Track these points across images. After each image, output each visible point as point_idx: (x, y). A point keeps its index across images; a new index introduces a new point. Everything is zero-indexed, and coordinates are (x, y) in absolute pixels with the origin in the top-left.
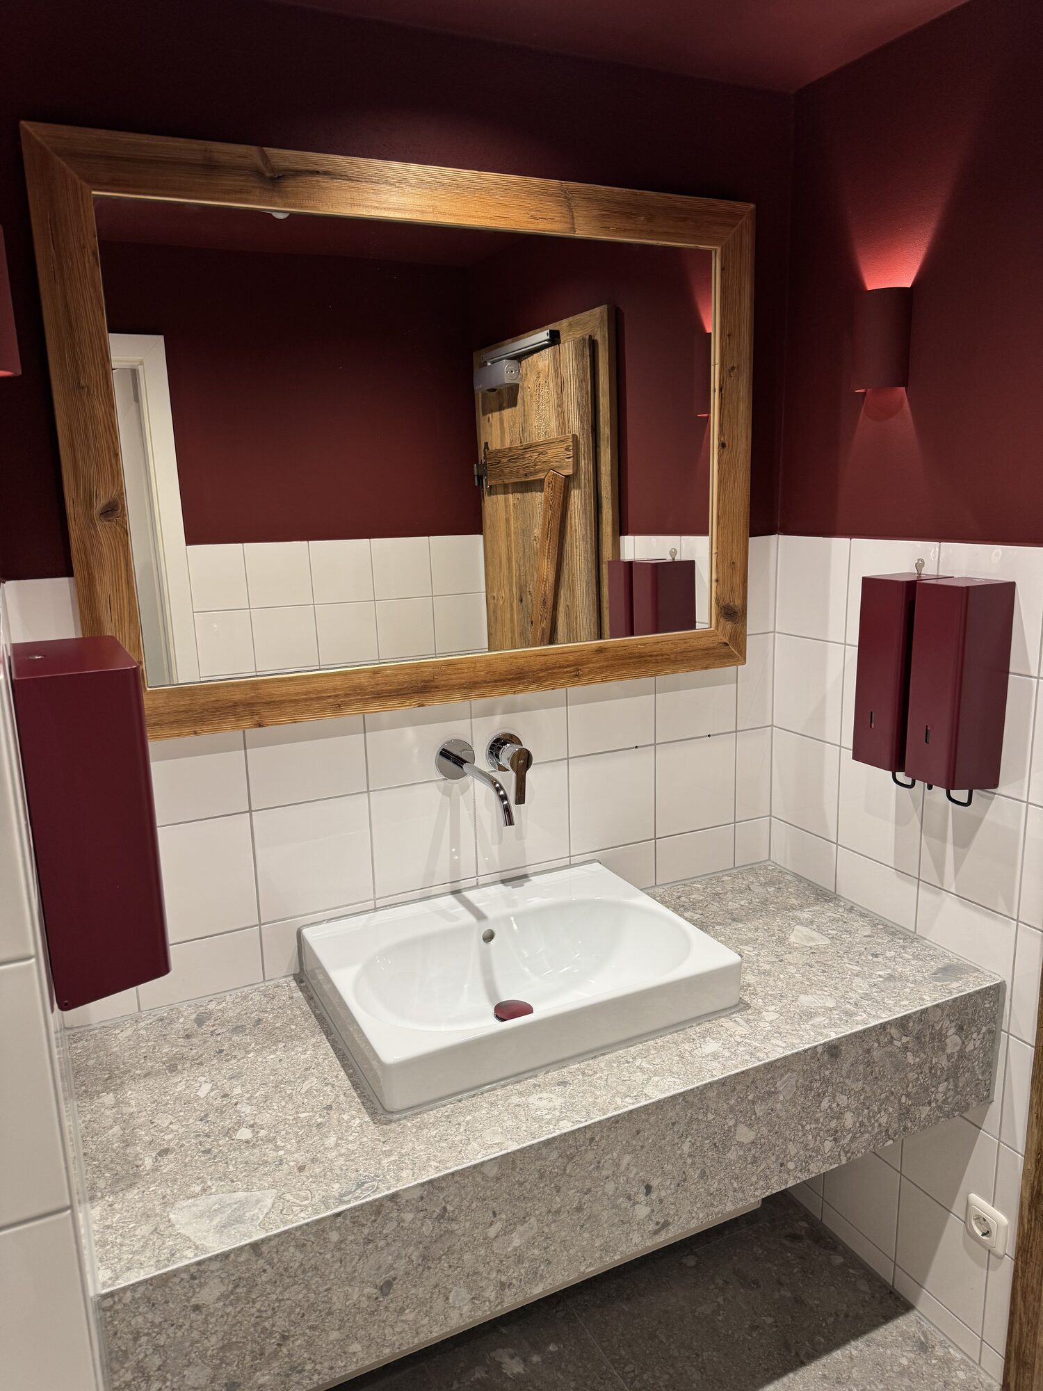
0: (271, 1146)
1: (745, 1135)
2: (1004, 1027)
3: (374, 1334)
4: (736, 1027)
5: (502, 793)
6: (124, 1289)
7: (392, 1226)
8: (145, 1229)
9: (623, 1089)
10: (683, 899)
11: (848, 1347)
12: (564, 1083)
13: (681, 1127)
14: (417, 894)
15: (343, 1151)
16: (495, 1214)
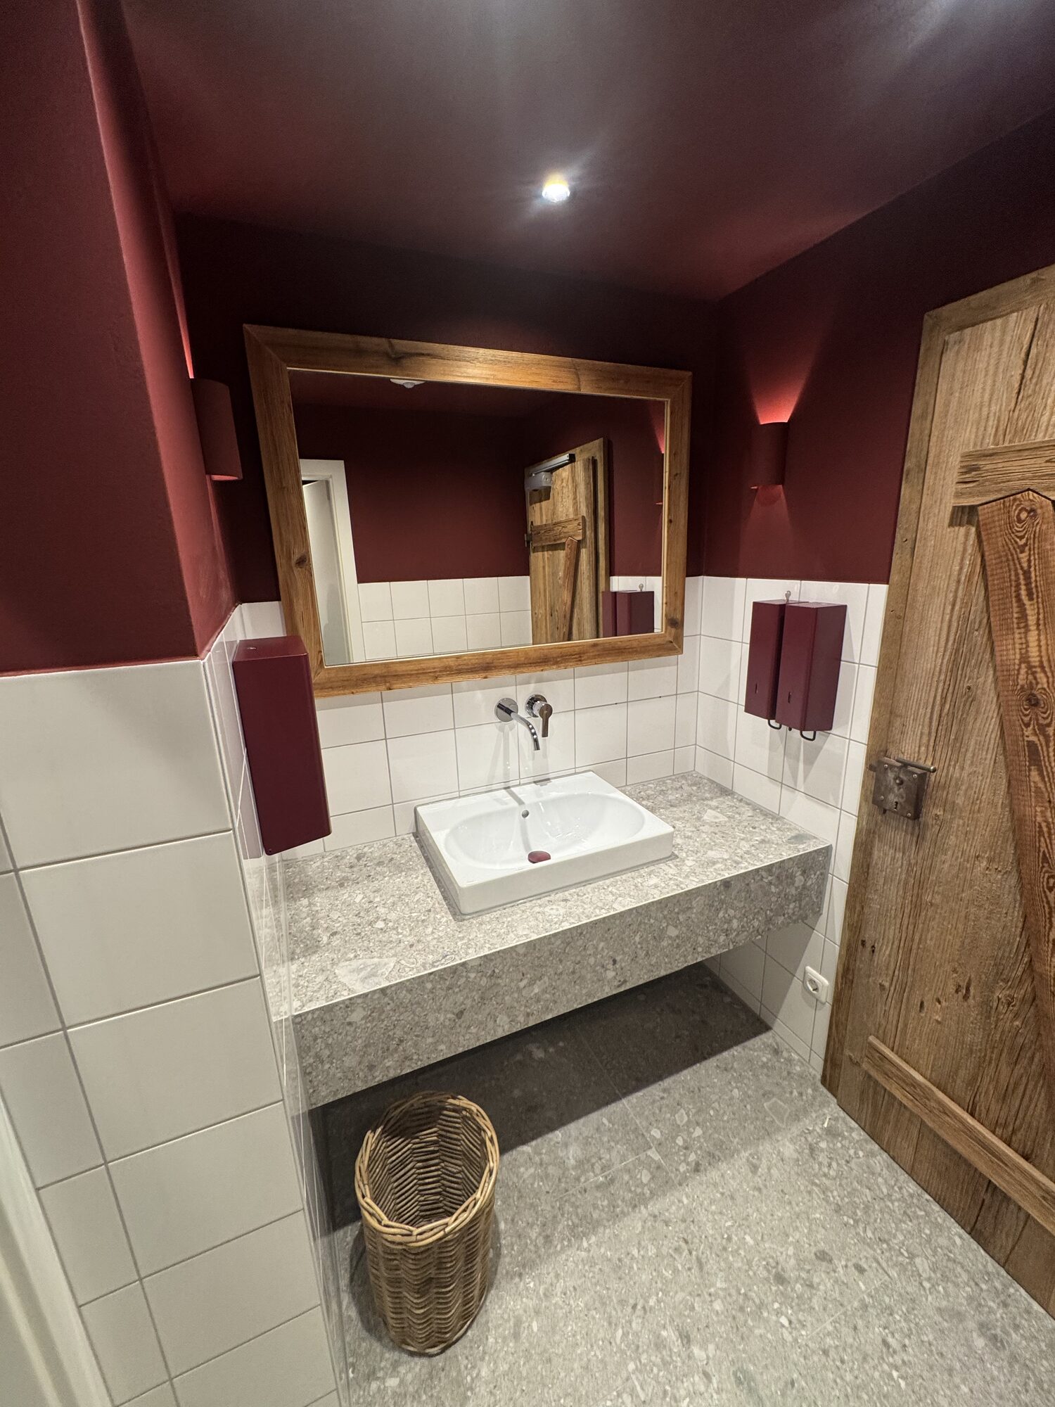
0: (395, 932)
1: (672, 932)
2: (831, 871)
3: (453, 1040)
4: (669, 869)
5: (533, 731)
6: (307, 1013)
7: (462, 981)
8: (320, 978)
9: (600, 904)
10: (642, 793)
11: (732, 1050)
12: (566, 900)
13: (634, 927)
14: (484, 789)
15: (436, 936)
16: (523, 975)
